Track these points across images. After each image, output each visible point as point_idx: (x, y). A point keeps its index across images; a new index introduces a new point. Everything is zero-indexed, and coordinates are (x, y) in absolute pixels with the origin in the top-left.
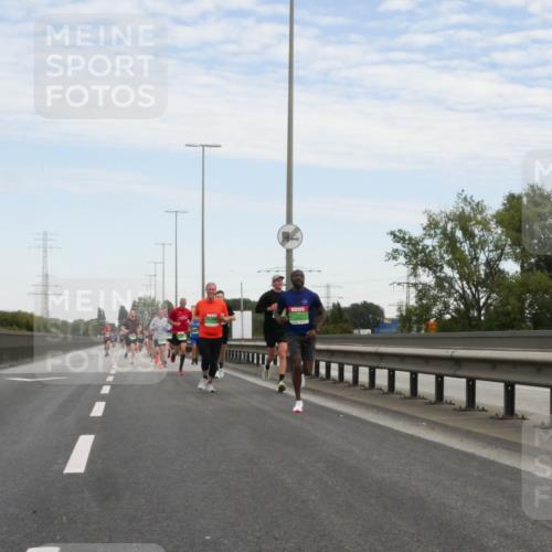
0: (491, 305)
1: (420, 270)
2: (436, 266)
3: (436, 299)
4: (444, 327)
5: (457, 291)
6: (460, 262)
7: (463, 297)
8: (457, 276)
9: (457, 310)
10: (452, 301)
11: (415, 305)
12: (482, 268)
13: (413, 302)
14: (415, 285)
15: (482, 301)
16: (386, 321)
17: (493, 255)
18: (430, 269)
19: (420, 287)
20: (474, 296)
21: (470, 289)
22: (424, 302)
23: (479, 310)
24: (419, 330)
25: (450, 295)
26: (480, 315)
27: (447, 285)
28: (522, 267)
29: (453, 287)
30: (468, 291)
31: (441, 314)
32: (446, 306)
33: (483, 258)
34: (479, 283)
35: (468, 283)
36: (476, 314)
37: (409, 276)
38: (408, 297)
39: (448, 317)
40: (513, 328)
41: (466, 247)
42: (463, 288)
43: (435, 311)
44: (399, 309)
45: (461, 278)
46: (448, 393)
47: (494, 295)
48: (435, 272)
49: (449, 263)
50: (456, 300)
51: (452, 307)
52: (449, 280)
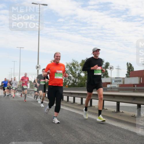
0: (79, 82)
3: (68, 81)
4: (69, 86)
6: (73, 73)
7: (73, 80)
8: (72, 76)
9: (72, 83)
15: (77, 81)
17: (79, 72)
20: (75, 80)
22: (65, 81)
23: (76, 83)
24: (64, 87)
25: (70, 80)
26: (76, 84)
28: (85, 75)
29: (71, 78)
31: (69, 84)
32: (70, 82)
33: (77, 73)
34: (76, 78)
36: (75, 84)
39: (70, 84)
40: (83, 87)
41: (74, 70)
43: (67, 83)
45: (73, 77)
46: (70, 100)
47: (79, 80)
49: (70, 73)
52: (71, 77)
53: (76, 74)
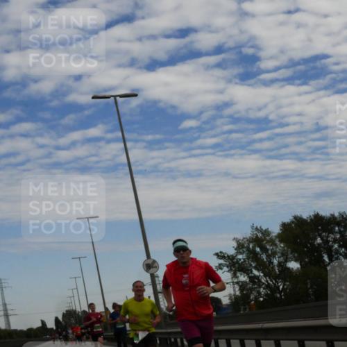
0: (287, 289)
1: (238, 274)
2: (248, 270)
3: (251, 289)
4: (260, 306)
5: (263, 283)
6: (261, 266)
7: (268, 286)
8: (262, 274)
9: (266, 295)
10: (262, 290)
11: (239, 295)
12: (276, 268)
13: (238, 293)
14: (237, 283)
15: (281, 287)
16: (224, 306)
17: (282, 259)
18: (244, 272)
19: (240, 284)
20: (275, 284)
21: (271, 281)
22: (244, 292)
23: (280, 293)
24: (245, 309)
25: (260, 287)
26: (281, 296)
27: (256, 281)
28: (301, 265)
29: (260, 281)
30: (271, 283)
31: (256, 299)
32: (259, 293)
33: (275, 262)
34: (276, 277)
35: (270, 278)
36: (278, 295)
37: (232, 278)
38: (234, 290)
39: (261, 299)
40: (304, 303)
41: (264, 257)
42: (267, 281)
43: (252, 297)
44: (230, 298)
45: (265, 276)
47: (288, 283)
48: (248, 274)
49: (256, 268)
50: (264, 289)
51: (263, 293)
53: (273, 268)
